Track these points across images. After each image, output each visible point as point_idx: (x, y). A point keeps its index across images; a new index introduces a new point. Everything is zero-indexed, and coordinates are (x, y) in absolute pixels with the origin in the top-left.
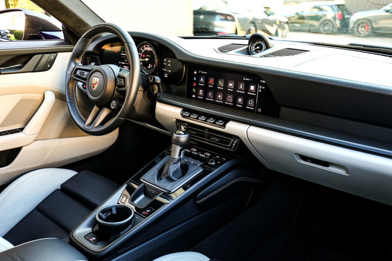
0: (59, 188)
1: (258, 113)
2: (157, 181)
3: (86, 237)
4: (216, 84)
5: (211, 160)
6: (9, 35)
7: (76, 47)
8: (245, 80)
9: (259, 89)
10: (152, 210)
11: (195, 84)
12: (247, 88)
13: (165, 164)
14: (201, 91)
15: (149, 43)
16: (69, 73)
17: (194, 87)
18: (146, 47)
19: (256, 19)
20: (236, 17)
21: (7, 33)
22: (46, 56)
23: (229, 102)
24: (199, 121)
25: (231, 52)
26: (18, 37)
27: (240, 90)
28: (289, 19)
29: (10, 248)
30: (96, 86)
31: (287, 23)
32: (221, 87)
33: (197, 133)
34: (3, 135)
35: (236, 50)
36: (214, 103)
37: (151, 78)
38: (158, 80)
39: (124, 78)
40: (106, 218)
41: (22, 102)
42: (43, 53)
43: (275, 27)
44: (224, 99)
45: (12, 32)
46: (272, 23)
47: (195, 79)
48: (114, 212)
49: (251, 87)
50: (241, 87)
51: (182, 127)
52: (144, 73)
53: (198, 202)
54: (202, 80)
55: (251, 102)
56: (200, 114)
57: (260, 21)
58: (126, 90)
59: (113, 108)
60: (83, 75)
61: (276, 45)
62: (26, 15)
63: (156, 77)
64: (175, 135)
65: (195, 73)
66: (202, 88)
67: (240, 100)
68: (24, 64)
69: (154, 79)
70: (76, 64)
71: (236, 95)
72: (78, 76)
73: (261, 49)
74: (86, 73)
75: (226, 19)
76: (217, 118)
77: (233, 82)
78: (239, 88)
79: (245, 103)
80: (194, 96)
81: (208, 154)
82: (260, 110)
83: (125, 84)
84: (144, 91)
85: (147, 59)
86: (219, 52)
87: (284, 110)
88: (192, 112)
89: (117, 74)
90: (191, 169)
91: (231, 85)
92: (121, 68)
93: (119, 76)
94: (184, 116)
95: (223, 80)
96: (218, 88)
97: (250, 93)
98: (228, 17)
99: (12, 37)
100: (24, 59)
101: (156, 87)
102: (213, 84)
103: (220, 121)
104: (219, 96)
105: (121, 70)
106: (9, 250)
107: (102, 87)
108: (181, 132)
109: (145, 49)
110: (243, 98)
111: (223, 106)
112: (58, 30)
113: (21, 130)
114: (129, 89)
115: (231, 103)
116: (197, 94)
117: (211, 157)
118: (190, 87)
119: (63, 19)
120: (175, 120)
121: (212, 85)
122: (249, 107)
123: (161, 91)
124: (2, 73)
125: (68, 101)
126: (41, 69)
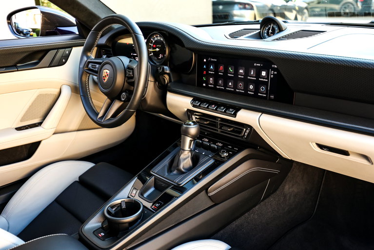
0: (78, 180)
1: (270, 99)
2: (167, 174)
3: (95, 233)
4: (226, 71)
5: (222, 150)
6: (32, 33)
8: (256, 66)
9: (271, 74)
10: (161, 204)
11: (205, 73)
12: (258, 75)
13: (175, 157)
14: (211, 79)
15: (159, 32)
16: (81, 66)
17: (204, 76)
18: (157, 37)
19: (275, 6)
20: (254, 5)
21: (30, 32)
22: (61, 51)
23: (240, 90)
24: (210, 110)
25: (242, 38)
27: (251, 77)
28: (308, 4)
29: (20, 245)
30: (106, 79)
31: (306, 8)
32: (232, 74)
34: (23, 129)
35: (247, 35)
36: (225, 91)
37: (160, 68)
38: (167, 69)
39: (132, 69)
40: (115, 213)
41: (40, 97)
43: (294, 12)
44: (235, 86)
45: (34, 30)
46: (290, 9)
47: (205, 67)
48: (124, 206)
49: (263, 72)
50: (252, 73)
51: (194, 117)
52: (155, 64)
53: (210, 194)
54: (212, 67)
55: (263, 89)
56: (210, 103)
57: (279, 8)
58: (134, 81)
59: (124, 99)
60: (95, 68)
61: (290, 27)
63: (165, 67)
64: (185, 126)
65: (205, 60)
67: (251, 87)
68: (41, 60)
69: (163, 68)
70: (88, 57)
71: (247, 82)
72: (90, 70)
73: (273, 33)
74: (97, 66)
75: (245, 8)
76: (228, 107)
77: (244, 68)
78: (250, 75)
79: (257, 90)
80: (204, 85)
81: (220, 145)
82: (272, 97)
83: (133, 75)
84: (155, 82)
85: (157, 49)
86: (230, 38)
87: (297, 96)
88: (202, 101)
89: (126, 65)
90: (202, 160)
91: (241, 71)
93: (128, 68)
95: (233, 67)
96: (229, 75)
97: (262, 80)
98: (247, 6)
100: (40, 55)
101: (167, 77)
102: (223, 71)
103: (231, 110)
104: (230, 84)
105: (130, 61)
106: (19, 246)
107: (112, 79)
108: (190, 123)
109: (156, 39)
110: (254, 85)
111: (234, 94)
113: (40, 124)
114: (137, 80)
115: (242, 90)
116: (207, 82)
117: (222, 147)
118: (200, 75)
120: (186, 110)
121: (222, 73)
122: (261, 93)
123: (172, 80)
124: (19, 69)
125: (81, 94)
126: (57, 65)
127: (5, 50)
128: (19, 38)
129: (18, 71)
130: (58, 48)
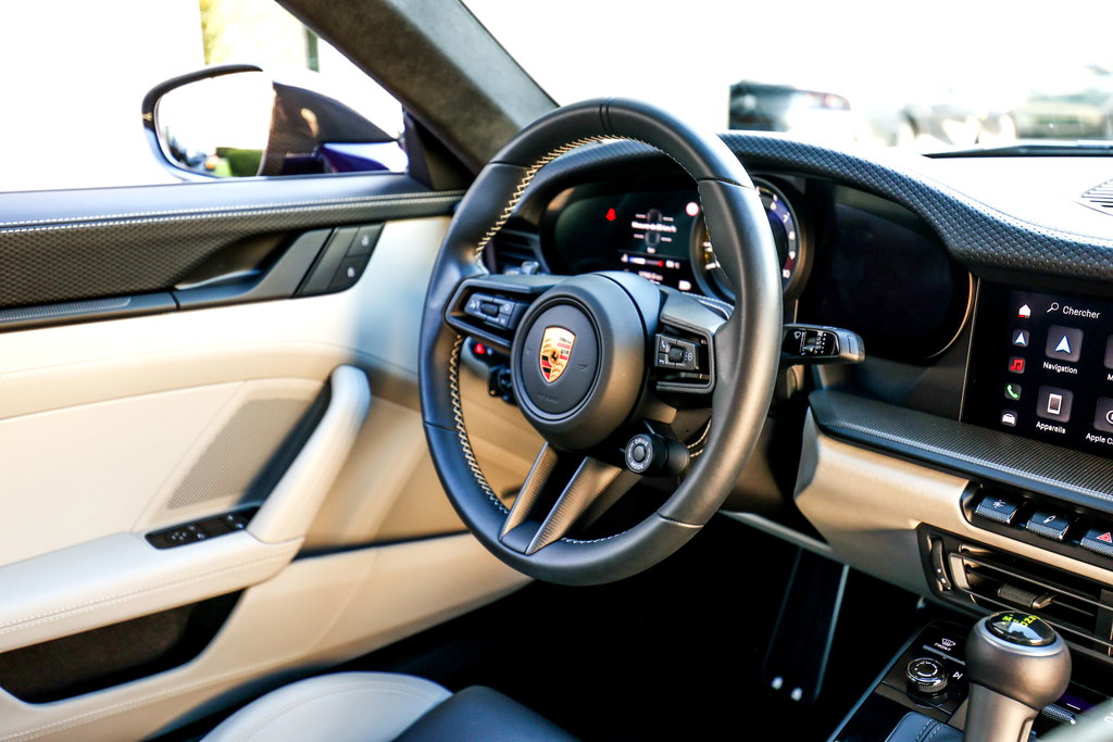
6: (212, 162)
7: (470, 200)
11: (1018, 366)
14: (1055, 397)
16: (437, 303)
17: (1014, 378)
22: (345, 233)
26: (241, 165)
30: (558, 369)
33: (1047, 602)
38: (851, 344)
39: (697, 338)
41: (252, 410)
42: (333, 226)
45: (221, 153)
47: (1021, 339)
54: (1063, 346)
58: (711, 394)
59: (640, 467)
60: (496, 315)
62: (277, 86)
63: (843, 335)
64: (993, 642)
65: (1025, 311)
66: (1059, 382)
68: (265, 265)
69: (829, 341)
70: (463, 266)
72: (472, 320)
74: (508, 307)
80: (1009, 419)
83: (706, 363)
89: (650, 314)
92: (667, 290)
93: (661, 326)
94: (980, 521)
99: (222, 166)
100: (264, 249)
105: (665, 296)
107: (588, 371)
108: (1024, 629)
112: (381, 138)
116: (1028, 410)
119: (414, 91)
120: (914, 524)
124: (182, 304)
125: (428, 419)
126: (325, 287)
127: (135, 227)
128: (186, 183)
129: (178, 309)
130: (331, 223)
